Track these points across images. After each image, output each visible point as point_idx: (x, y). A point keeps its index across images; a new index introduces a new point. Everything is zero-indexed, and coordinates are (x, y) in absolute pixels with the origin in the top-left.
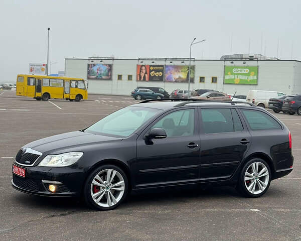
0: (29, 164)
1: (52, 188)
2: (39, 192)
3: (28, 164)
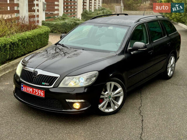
0: (48, 86)
1: (77, 106)
2: (63, 110)
3: (46, 85)
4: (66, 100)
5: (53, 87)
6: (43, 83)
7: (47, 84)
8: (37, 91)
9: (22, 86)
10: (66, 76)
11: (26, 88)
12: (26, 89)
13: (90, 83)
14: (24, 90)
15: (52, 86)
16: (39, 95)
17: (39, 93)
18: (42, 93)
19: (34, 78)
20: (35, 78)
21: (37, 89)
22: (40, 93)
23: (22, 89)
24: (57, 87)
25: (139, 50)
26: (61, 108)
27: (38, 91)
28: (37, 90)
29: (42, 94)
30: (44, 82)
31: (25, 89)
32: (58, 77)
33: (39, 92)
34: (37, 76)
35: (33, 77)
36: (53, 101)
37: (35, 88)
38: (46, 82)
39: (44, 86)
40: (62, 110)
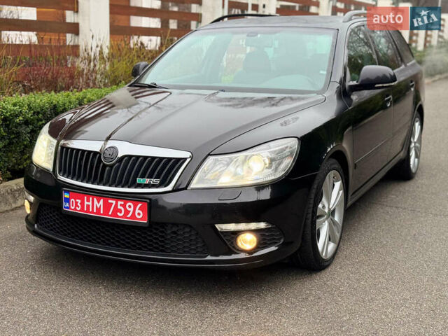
4: (217, 226)
5: (174, 191)
6: (139, 180)
7: (153, 181)
8: (119, 207)
9: (67, 196)
10: (209, 155)
11: (79, 201)
12: (82, 204)
13: (280, 174)
14: (75, 209)
15: (169, 188)
16: (129, 216)
17: (127, 212)
18: (137, 211)
19: (107, 168)
20: (111, 166)
21: (121, 200)
22: (131, 210)
23: (67, 205)
24: (185, 188)
25: (377, 86)
26: (201, 252)
27: (124, 206)
28: (119, 203)
29: (139, 214)
30: (143, 177)
31: (77, 206)
32: (186, 159)
33: (130, 207)
34: (117, 162)
35: (105, 166)
36: (174, 233)
37: (113, 199)
38: (150, 177)
39: (142, 188)
40: (206, 257)
